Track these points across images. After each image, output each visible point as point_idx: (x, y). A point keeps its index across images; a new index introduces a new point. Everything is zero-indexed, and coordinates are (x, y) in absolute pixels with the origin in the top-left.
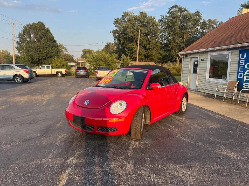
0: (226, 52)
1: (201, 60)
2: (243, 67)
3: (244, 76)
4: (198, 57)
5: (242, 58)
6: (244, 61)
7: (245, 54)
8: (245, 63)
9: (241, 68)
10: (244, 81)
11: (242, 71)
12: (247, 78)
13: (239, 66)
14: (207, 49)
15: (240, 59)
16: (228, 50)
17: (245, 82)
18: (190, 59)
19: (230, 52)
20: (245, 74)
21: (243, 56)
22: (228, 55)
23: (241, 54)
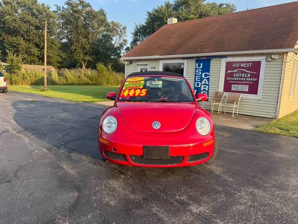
0: (181, 61)
1: (152, 68)
2: (200, 76)
3: (201, 85)
4: (147, 65)
5: (198, 67)
6: (201, 70)
7: (202, 64)
8: (202, 72)
9: (198, 77)
10: (202, 89)
11: (200, 80)
12: (204, 87)
13: (196, 75)
14: (159, 56)
15: (196, 69)
16: (184, 58)
17: (202, 91)
18: (136, 66)
19: (185, 61)
20: (202, 83)
21: (199, 66)
22: (183, 64)
23: (197, 64)
